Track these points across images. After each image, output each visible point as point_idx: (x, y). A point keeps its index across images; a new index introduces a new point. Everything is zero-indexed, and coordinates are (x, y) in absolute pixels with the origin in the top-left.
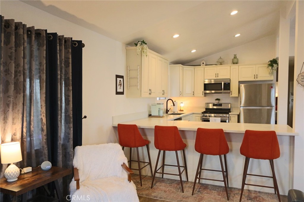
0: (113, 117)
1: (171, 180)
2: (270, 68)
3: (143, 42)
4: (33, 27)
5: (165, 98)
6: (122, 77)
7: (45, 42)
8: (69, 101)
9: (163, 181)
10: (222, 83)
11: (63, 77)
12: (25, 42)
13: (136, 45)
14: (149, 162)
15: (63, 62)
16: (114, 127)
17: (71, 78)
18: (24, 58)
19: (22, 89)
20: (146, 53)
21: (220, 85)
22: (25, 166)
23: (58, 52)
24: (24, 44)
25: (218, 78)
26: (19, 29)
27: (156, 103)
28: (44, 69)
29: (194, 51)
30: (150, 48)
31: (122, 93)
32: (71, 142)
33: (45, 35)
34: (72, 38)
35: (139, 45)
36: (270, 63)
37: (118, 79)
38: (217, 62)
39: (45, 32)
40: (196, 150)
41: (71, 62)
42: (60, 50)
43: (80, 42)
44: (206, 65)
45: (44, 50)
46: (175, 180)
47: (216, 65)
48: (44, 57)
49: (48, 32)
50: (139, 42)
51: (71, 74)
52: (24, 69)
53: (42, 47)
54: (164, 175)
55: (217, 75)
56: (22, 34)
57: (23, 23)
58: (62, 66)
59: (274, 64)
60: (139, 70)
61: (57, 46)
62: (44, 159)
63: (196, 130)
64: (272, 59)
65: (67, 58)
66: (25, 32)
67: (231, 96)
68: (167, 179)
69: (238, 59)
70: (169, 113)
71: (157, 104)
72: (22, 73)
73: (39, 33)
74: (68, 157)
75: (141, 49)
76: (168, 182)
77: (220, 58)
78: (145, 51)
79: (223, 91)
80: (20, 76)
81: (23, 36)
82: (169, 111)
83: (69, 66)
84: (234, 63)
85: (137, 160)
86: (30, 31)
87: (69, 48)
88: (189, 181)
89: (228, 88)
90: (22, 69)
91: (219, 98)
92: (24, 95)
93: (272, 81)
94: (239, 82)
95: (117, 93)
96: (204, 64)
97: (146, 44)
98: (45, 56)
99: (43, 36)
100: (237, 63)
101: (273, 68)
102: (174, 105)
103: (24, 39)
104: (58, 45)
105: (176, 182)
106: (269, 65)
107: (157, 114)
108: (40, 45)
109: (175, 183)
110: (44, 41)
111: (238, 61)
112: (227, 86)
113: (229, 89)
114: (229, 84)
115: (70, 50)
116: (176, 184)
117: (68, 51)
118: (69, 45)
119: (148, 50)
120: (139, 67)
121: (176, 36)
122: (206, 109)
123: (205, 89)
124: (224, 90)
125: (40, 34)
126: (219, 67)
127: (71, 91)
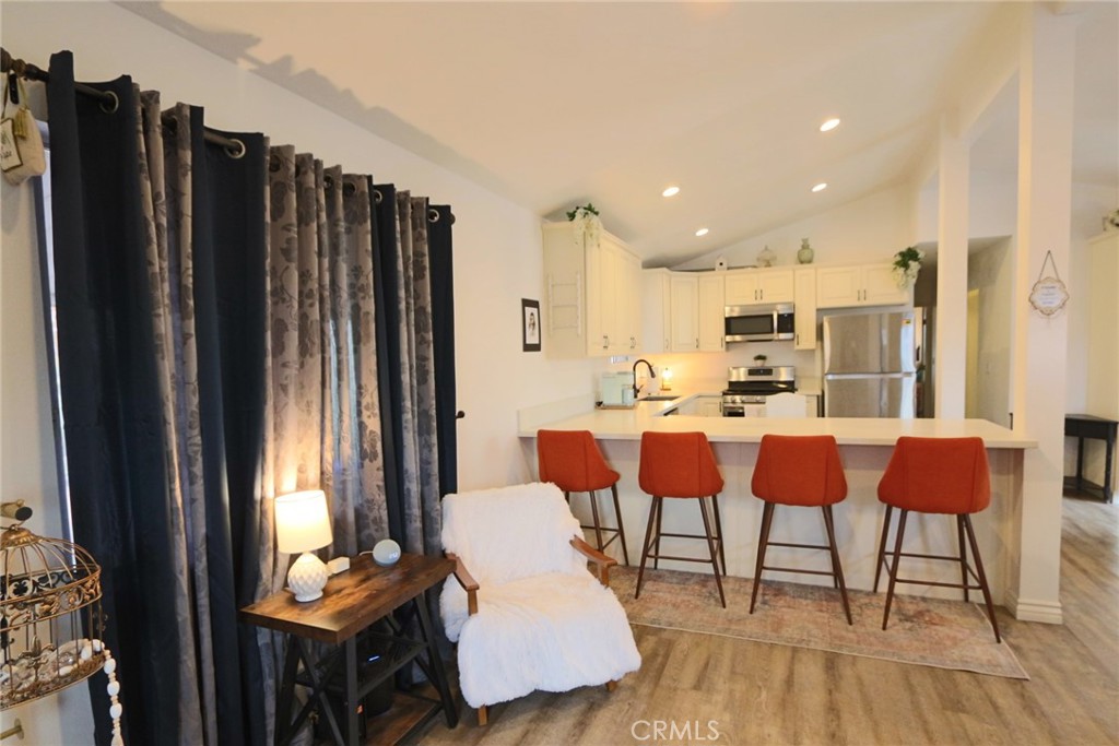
0: (518, 412)
1: (681, 573)
2: (901, 270)
3: (590, 208)
4: (338, 168)
5: (627, 359)
6: (535, 304)
7: (369, 209)
8: (427, 372)
9: (660, 577)
10: (772, 316)
11: (412, 307)
12: (321, 211)
13: (572, 216)
14: (617, 528)
15: (411, 266)
16: (525, 440)
17: (429, 309)
18: (320, 254)
19: (317, 341)
20: (598, 239)
21: (769, 319)
22: (330, 557)
23: (398, 236)
24: (318, 217)
25: (762, 302)
26: (306, 173)
27: (615, 371)
28: (368, 285)
29: (702, 232)
30: (607, 228)
31: (536, 348)
32: (436, 485)
33: (367, 190)
34: (428, 199)
35: (579, 215)
36: (899, 258)
37: (529, 310)
38: (758, 259)
39: (366, 181)
40: (756, 492)
41: (428, 266)
42: (403, 232)
43: (445, 211)
44: (728, 268)
45: (367, 233)
46: (688, 573)
47: (755, 267)
48: (367, 251)
49: (375, 182)
50: (578, 208)
51: (429, 298)
52: (321, 286)
53: (360, 224)
54: (660, 561)
55: (759, 294)
56: (314, 186)
57: (315, 157)
58: (409, 277)
59: (910, 262)
60: (579, 284)
61: (394, 219)
62: (375, 534)
63: (760, 441)
64: (904, 249)
65: (418, 254)
66: (321, 178)
67: (797, 347)
68: (667, 571)
69: (812, 251)
70: (640, 396)
71: (619, 373)
72: (317, 296)
73: (351, 184)
74: (430, 524)
75: (583, 229)
76: (675, 580)
77: (766, 249)
78: (595, 232)
79: (775, 336)
80: (312, 305)
81: (317, 193)
82: (638, 391)
83: (423, 276)
84: (802, 262)
85: (593, 525)
86: (331, 177)
87: (422, 227)
88: (728, 574)
89: (789, 326)
90: (317, 286)
91: (763, 354)
92: (323, 359)
93: (902, 305)
94: (818, 310)
95: (528, 348)
96: (725, 265)
97: (597, 213)
98: (370, 248)
99: (363, 193)
100: (810, 262)
101: (909, 272)
102: (653, 375)
103: (318, 201)
104: (397, 217)
105: (695, 579)
106: (898, 263)
107: (618, 401)
108: (354, 219)
109: (692, 582)
110: (364, 208)
111: (812, 256)
112: (787, 323)
113: (792, 330)
114: (791, 316)
115: (425, 233)
116: (697, 583)
117: (421, 234)
118: (421, 219)
119: (604, 233)
120: (579, 277)
121: (671, 192)
122: (731, 383)
123: (728, 332)
124: (779, 331)
125: (353, 188)
126: (764, 273)
127: (432, 345)
